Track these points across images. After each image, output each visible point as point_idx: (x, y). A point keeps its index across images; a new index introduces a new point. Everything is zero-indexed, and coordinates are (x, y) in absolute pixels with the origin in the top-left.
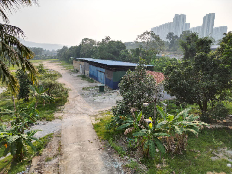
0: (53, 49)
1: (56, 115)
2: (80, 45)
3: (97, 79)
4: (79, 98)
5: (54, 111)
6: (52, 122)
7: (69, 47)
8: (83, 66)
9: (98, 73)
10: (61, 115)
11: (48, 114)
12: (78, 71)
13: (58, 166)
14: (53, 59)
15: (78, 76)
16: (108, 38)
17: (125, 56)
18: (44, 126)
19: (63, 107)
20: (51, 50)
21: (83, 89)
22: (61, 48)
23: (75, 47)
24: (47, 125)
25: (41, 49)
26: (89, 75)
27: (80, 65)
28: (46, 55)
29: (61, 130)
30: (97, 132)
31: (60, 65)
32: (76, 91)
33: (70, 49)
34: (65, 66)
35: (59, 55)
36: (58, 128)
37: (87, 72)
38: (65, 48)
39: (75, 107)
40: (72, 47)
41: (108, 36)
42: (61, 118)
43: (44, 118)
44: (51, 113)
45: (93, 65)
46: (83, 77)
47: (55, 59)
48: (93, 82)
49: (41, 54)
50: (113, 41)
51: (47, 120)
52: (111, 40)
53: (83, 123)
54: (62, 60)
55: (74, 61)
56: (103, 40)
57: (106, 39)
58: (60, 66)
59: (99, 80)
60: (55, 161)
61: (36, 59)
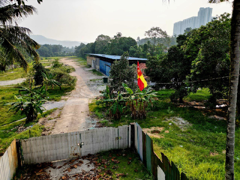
0: (72, 47)
1: (63, 97)
2: (95, 42)
3: (105, 73)
4: (85, 87)
5: (62, 95)
6: (59, 102)
7: (86, 44)
8: (95, 62)
9: (106, 67)
10: (67, 98)
11: (57, 97)
12: (90, 66)
13: (56, 122)
14: (71, 56)
15: (89, 71)
16: (119, 35)
17: (134, 52)
18: (52, 104)
19: (70, 93)
20: (70, 48)
21: (91, 80)
22: (78, 45)
23: (91, 44)
24: (54, 103)
25: (61, 47)
26: (99, 70)
27: (92, 61)
28: (65, 52)
29: (64, 106)
30: (90, 108)
31: (77, 61)
32: (84, 82)
33: (86, 46)
34: (80, 62)
35: (77, 52)
36: (63, 105)
37: (98, 67)
38: (82, 45)
39: (79, 93)
40: (88, 44)
41: (120, 33)
42: (66, 100)
43: (53, 99)
44: (59, 96)
45: (102, 60)
46: (94, 71)
47: (74, 56)
48: (101, 75)
49: (60, 50)
50: (124, 38)
51: (55, 101)
52: (122, 36)
53: (82, 103)
54: (79, 57)
55: (88, 57)
56: (115, 36)
57: (118, 35)
58: (76, 63)
59: (107, 73)
60: (54, 120)
61: (55, 56)
